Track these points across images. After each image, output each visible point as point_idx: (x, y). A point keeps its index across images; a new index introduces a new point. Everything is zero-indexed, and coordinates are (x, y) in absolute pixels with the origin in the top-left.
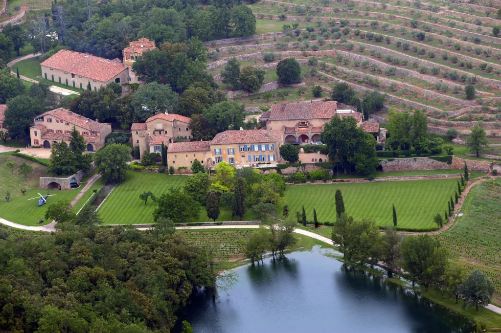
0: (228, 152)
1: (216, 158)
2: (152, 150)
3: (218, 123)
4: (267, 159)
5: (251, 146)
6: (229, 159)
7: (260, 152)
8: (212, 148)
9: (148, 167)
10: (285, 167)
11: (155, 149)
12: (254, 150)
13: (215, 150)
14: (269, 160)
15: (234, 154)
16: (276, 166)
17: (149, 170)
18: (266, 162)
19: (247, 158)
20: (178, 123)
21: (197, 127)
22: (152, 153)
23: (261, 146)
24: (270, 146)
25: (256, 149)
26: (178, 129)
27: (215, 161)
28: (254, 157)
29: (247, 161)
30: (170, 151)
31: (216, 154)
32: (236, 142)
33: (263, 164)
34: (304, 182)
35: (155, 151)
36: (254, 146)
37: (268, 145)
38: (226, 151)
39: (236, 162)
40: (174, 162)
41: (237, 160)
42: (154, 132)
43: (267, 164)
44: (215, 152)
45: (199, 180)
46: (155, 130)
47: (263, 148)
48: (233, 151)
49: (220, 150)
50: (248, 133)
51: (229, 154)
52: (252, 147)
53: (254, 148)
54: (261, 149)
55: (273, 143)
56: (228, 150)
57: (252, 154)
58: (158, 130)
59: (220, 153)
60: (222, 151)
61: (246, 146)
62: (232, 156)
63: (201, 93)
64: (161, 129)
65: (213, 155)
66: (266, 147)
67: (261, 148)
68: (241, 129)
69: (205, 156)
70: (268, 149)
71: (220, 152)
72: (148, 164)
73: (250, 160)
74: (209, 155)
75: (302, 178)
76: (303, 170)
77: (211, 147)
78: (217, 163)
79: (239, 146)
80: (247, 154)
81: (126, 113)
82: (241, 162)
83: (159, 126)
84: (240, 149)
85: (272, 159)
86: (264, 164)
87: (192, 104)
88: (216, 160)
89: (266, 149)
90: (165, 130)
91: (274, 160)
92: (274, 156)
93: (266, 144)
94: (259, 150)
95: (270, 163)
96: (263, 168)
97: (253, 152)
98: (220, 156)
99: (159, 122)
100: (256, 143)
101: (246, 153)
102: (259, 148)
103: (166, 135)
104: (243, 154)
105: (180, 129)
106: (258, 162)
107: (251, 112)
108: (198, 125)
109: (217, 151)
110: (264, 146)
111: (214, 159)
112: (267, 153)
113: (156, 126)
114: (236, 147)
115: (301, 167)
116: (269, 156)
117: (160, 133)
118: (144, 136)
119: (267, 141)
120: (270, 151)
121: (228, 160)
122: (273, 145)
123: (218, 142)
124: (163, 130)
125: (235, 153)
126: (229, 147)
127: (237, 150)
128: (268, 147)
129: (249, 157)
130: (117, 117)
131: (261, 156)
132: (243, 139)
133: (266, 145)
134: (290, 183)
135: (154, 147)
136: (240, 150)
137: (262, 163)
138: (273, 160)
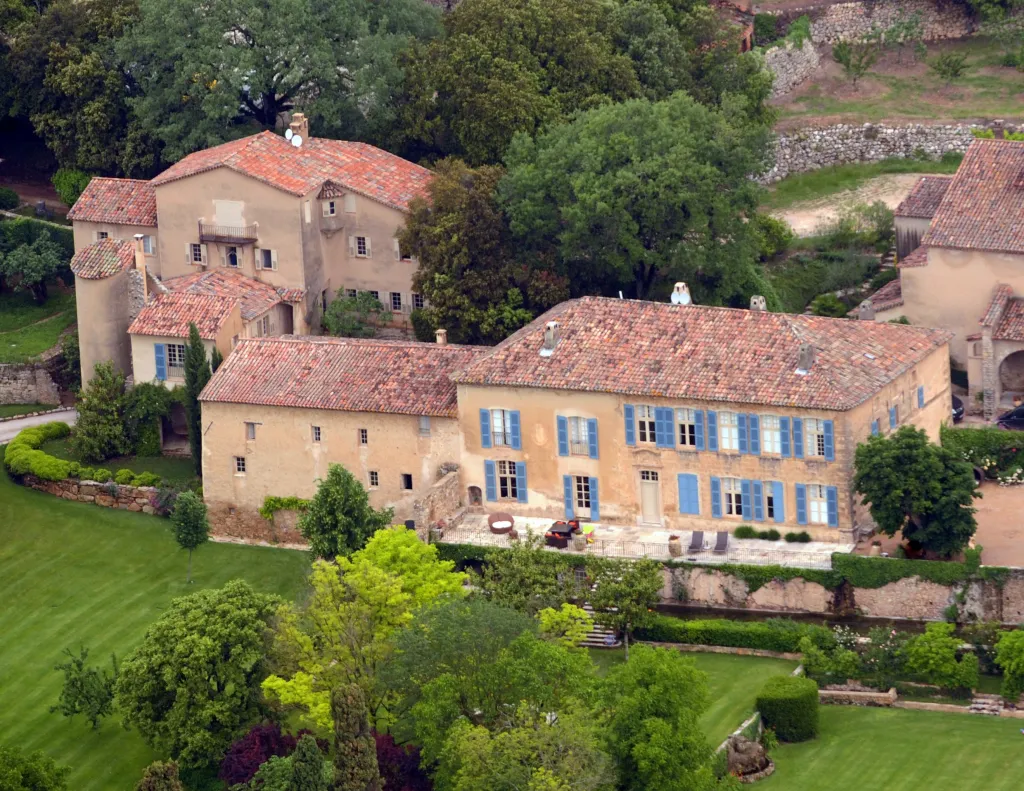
0: (563, 436)
1: (489, 468)
2: (144, 369)
3: (564, 237)
4: (787, 508)
5: (698, 417)
6: (567, 481)
7: (749, 460)
8: (469, 401)
9: (102, 472)
10: (879, 576)
11: (159, 361)
12: (714, 444)
13: (485, 416)
14: (802, 516)
15: (594, 452)
16: (827, 566)
17: (103, 491)
18: (783, 530)
19: (668, 491)
20: (352, 205)
21: (442, 247)
22: (146, 387)
23: (755, 422)
24: (812, 430)
25: (728, 438)
26: (353, 244)
27: (481, 484)
28: (715, 485)
29: (669, 509)
30: (224, 392)
31: (486, 442)
32: (610, 385)
33: (764, 536)
34: (960, 693)
35: (160, 373)
36: (712, 419)
37: (798, 425)
38: (548, 429)
39: (608, 509)
40: (241, 463)
41: (610, 496)
42: (196, 248)
43: (791, 538)
44: (486, 428)
45: (207, 640)
46: (205, 239)
47: (771, 441)
48: (593, 438)
49: (515, 418)
50: (706, 327)
51: (563, 450)
52: (706, 423)
53: (713, 431)
54: (756, 447)
55: (831, 416)
56: (562, 423)
57: (703, 468)
58: (218, 240)
59: (515, 438)
60: (524, 429)
61: (670, 415)
62: (580, 465)
63: (557, 25)
64: (242, 234)
65: (469, 449)
66: (784, 437)
67: (756, 435)
68: (681, 295)
69: (423, 449)
70: (799, 451)
71: (515, 430)
72: (108, 455)
73: (689, 505)
74: (447, 444)
75: (947, 669)
76: (988, 607)
77: (464, 396)
78: (491, 496)
79: (629, 412)
80: (670, 461)
81: (84, 102)
82: (638, 508)
83: (229, 216)
84: (629, 425)
85: (818, 511)
86: (773, 536)
87: (479, 87)
88: (490, 481)
89: (785, 449)
90: (262, 242)
91: (833, 519)
92: (832, 495)
93: (783, 413)
94: (742, 445)
95: (804, 538)
96: (742, 569)
97: (707, 457)
98: (512, 455)
99: (225, 193)
100: (724, 402)
101: (666, 454)
102: (742, 434)
103: (267, 276)
104: (650, 463)
105: (361, 241)
106: (735, 521)
107: (920, 153)
108: (448, 234)
109: (497, 424)
110: (777, 424)
111: (476, 476)
112: (791, 474)
113: (213, 211)
114: (607, 410)
115: (975, 590)
116: (801, 492)
117: (233, 260)
118: (100, 277)
119: (794, 400)
120: (809, 463)
121: (560, 490)
122: (828, 427)
123: (506, 372)
124: (250, 242)
125: (602, 452)
126: (571, 408)
127: (615, 433)
128: (798, 438)
129: (688, 484)
130: (39, 122)
131: (758, 489)
132: (658, 367)
133: (784, 424)
134: (874, 694)
135: (158, 349)
136: (630, 437)
137: (758, 527)
138: (825, 519)
